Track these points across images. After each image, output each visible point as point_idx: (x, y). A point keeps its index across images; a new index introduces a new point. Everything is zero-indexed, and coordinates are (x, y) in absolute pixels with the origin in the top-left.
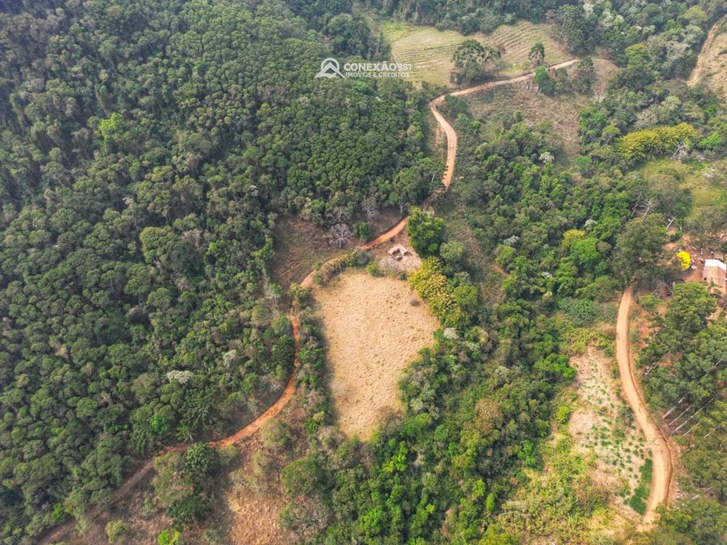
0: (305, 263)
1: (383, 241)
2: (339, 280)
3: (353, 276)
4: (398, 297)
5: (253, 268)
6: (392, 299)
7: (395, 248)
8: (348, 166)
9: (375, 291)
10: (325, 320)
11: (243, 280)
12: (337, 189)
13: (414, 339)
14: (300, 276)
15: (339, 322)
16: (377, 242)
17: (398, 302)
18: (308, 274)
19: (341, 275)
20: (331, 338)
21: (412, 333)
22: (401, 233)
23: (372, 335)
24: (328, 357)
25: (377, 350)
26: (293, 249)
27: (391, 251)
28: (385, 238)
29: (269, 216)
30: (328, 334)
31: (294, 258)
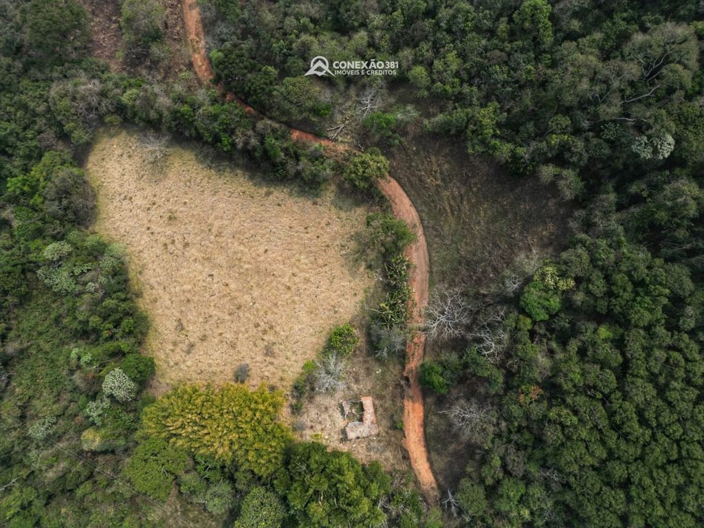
0: (449, 225)
1: (408, 405)
2: (369, 267)
3: (360, 297)
4: (269, 352)
5: (460, 98)
6: (269, 337)
7: (369, 415)
8: (612, 439)
9: (303, 316)
10: (309, 203)
11: (438, 64)
12: (556, 370)
13: (180, 327)
14: (425, 203)
15: (286, 220)
16: (414, 391)
17: (262, 344)
18: (422, 220)
19: (377, 277)
20: (268, 194)
21: (194, 331)
22: (406, 457)
23: (221, 259)
24: (239, 171)
25: (193, 252)
26: (486, 211)
27: (368, 402)
28: (414, 415)
29: (570, 175)
30: (279, 194)
31: (466, 206)
